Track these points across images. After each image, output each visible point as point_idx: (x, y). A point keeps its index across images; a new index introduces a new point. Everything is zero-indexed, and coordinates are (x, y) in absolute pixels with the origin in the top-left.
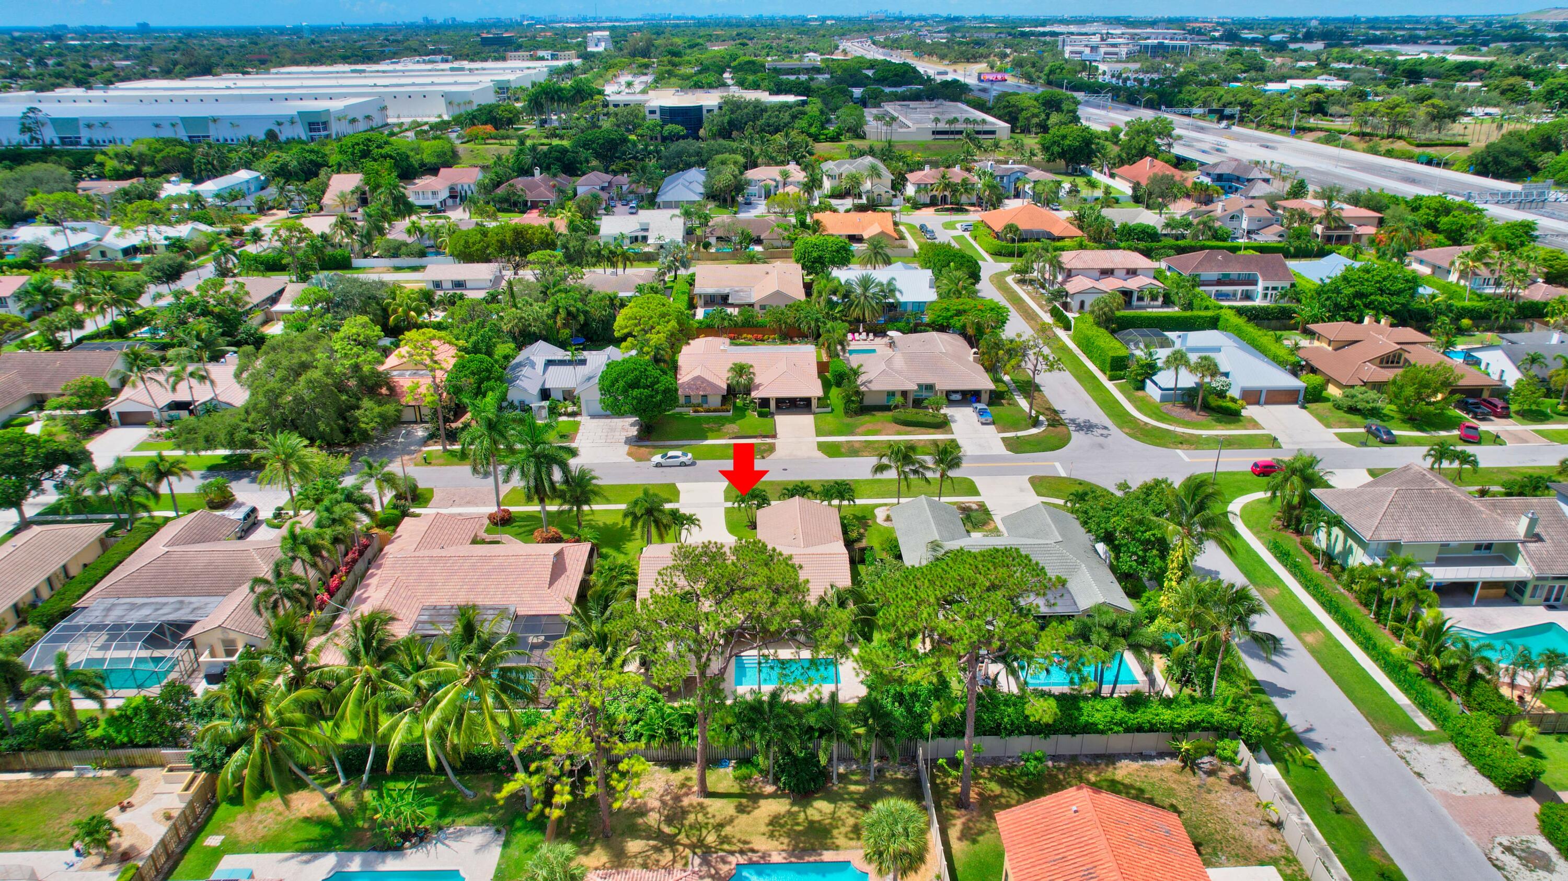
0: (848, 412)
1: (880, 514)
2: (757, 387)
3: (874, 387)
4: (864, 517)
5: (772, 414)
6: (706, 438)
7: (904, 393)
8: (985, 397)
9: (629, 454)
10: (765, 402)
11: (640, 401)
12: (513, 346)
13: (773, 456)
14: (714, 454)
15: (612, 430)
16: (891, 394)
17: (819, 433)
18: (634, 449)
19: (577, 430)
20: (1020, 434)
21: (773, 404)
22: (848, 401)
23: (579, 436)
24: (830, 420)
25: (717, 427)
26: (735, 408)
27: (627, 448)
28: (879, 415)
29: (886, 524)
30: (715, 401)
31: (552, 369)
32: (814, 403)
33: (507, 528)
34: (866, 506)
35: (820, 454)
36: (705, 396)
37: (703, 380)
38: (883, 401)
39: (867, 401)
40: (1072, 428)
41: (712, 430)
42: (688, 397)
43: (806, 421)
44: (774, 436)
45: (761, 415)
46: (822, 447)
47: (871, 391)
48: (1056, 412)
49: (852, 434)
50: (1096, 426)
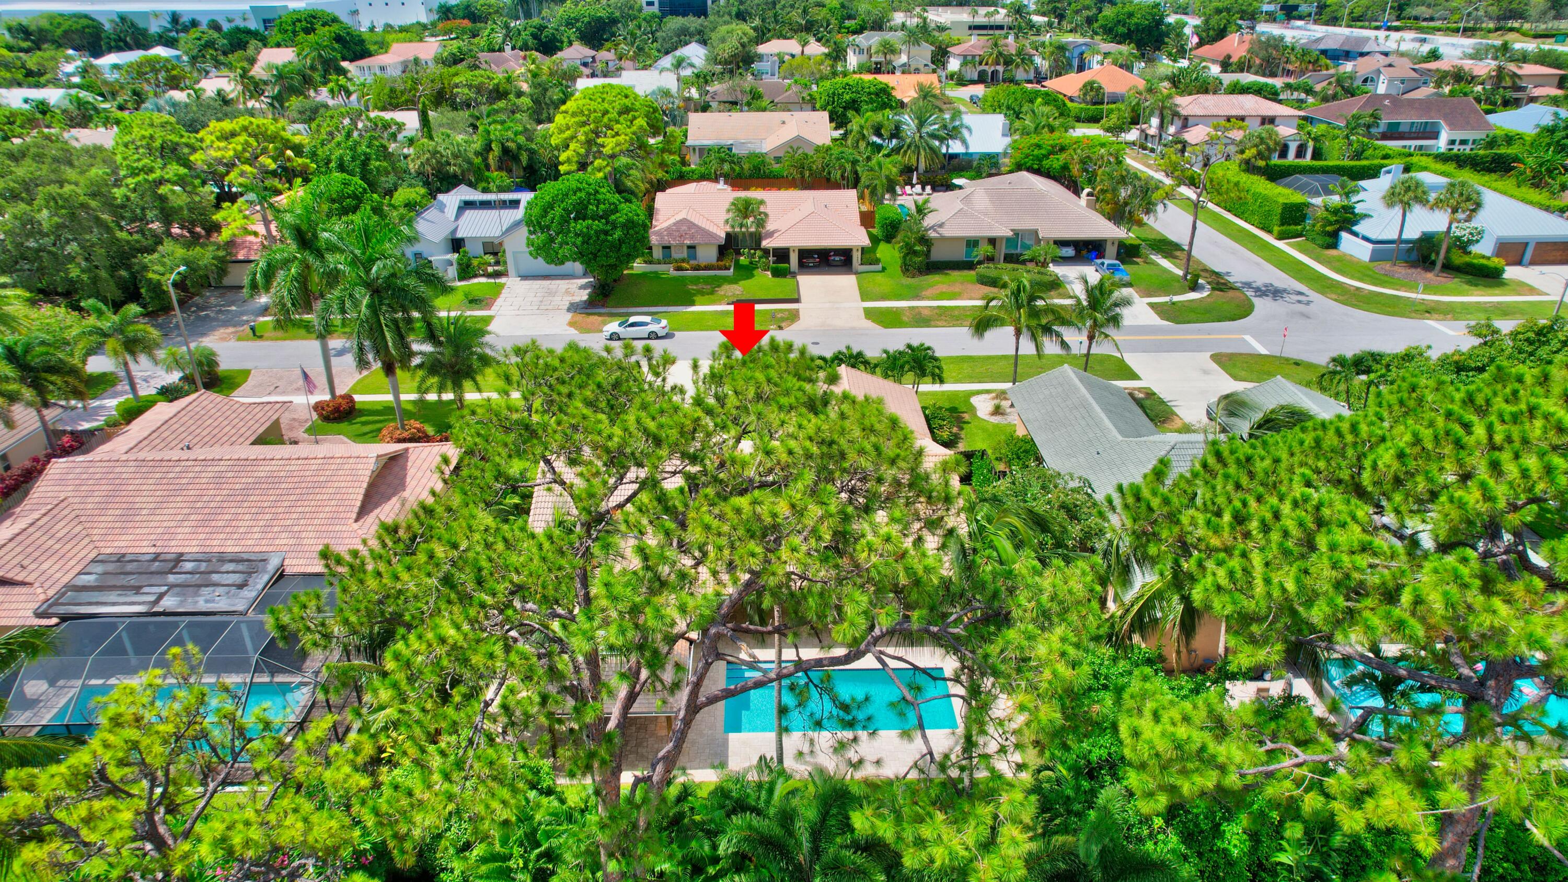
0: (906, 269)
1: (983, 406)
2: (771, 234)
3: (947, 232)
4: (953, 410)
5: (794, 275)
6: (692, 303)
7: (992, 241)
8: (1111, 250)
9: (571, 324)
10: (782, 255)
11: (587, 239)
12: (423, 191)
13: (795, 326)
14: (700, 323)
15: (552, 293)
16: (972, 243)
17: (865, 296)
18: (580, 318)
19: (499, 294)
20: (1176, 298)
21: (794, 258)
22: (909, 251)
23: (499, 302)
24: (881, 281)
25: (710, 289)
26: (738, 266)
27: (569, 316)
28: (955, 275)
29: (995, 420)
30: (708, 254)
31: (469, 214)
32: (856, 257)
33: (344, 426)
34: (955, 394)
35: (869, 324)
36: (691, 247)
37: (691, 225)
38: (960, 254)
39: (937, 254)
40: (1250, 293)
41: (702, 293)
42: (667, 248)
43: (845, 283)
44: (797, 300)
45: (777, 273)
46: (870, 314)
47: (943, 239)
48: (1217, 274)
49: (917, 297)
50: (1285, 291)
